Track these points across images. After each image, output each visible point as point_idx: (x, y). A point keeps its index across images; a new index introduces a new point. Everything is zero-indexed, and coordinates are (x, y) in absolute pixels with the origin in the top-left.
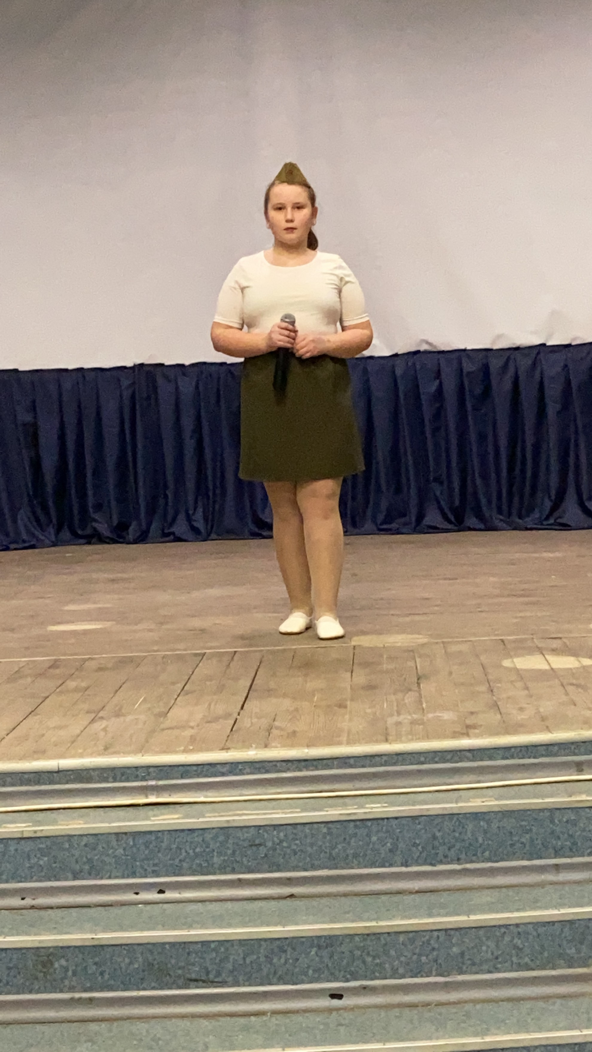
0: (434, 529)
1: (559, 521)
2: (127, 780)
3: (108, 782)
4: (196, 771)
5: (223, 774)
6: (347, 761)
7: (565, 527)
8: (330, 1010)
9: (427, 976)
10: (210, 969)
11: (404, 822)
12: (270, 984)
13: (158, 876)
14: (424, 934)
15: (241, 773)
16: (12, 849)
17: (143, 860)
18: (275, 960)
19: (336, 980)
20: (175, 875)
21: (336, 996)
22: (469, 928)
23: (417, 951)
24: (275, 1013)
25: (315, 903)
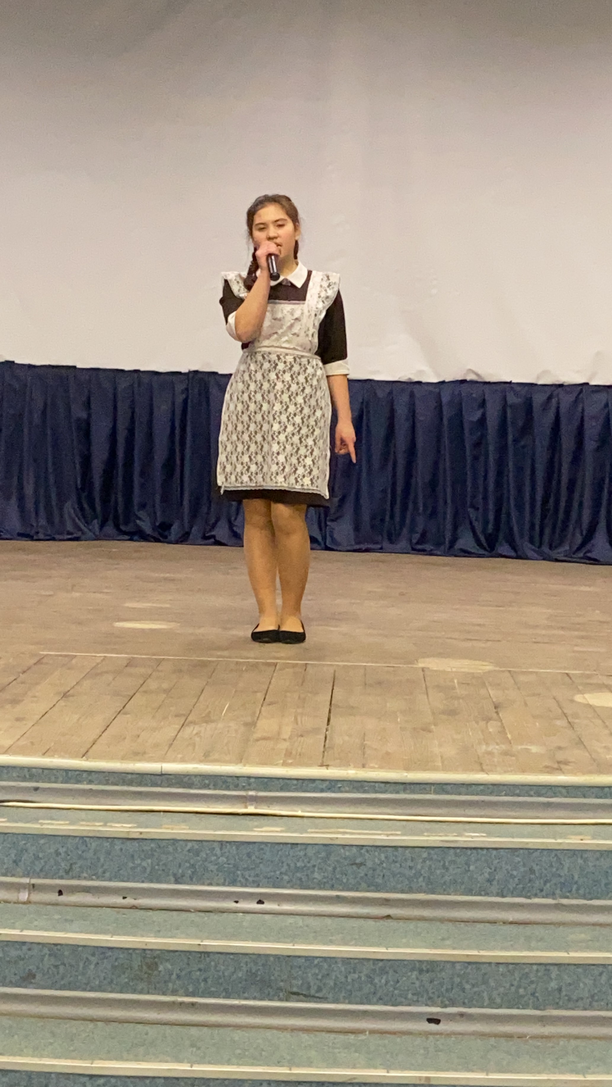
0: (466, 553)
1: (589, 555)
2: (228, 788)
3: (210, 789)
4: (296, 785)
5: (322, 791)
6: (445, 787)
7: (595, 562)
8: (427, 1034)
9: (523, 1008)
10: (312, 984)
11: (502, 852)
12: (369, 1003)
13: (258, 886)
14: (524, 967)
15: (340, 790)
16: (117, 848)
17: (245, 869)
18: (376, 981)
19: (434, 1004)
20: (274, 887)
21: (434, 1020)
22: (568, 965)
23: (515, 983)
24: (372, 1032)
25: (412, 925)
